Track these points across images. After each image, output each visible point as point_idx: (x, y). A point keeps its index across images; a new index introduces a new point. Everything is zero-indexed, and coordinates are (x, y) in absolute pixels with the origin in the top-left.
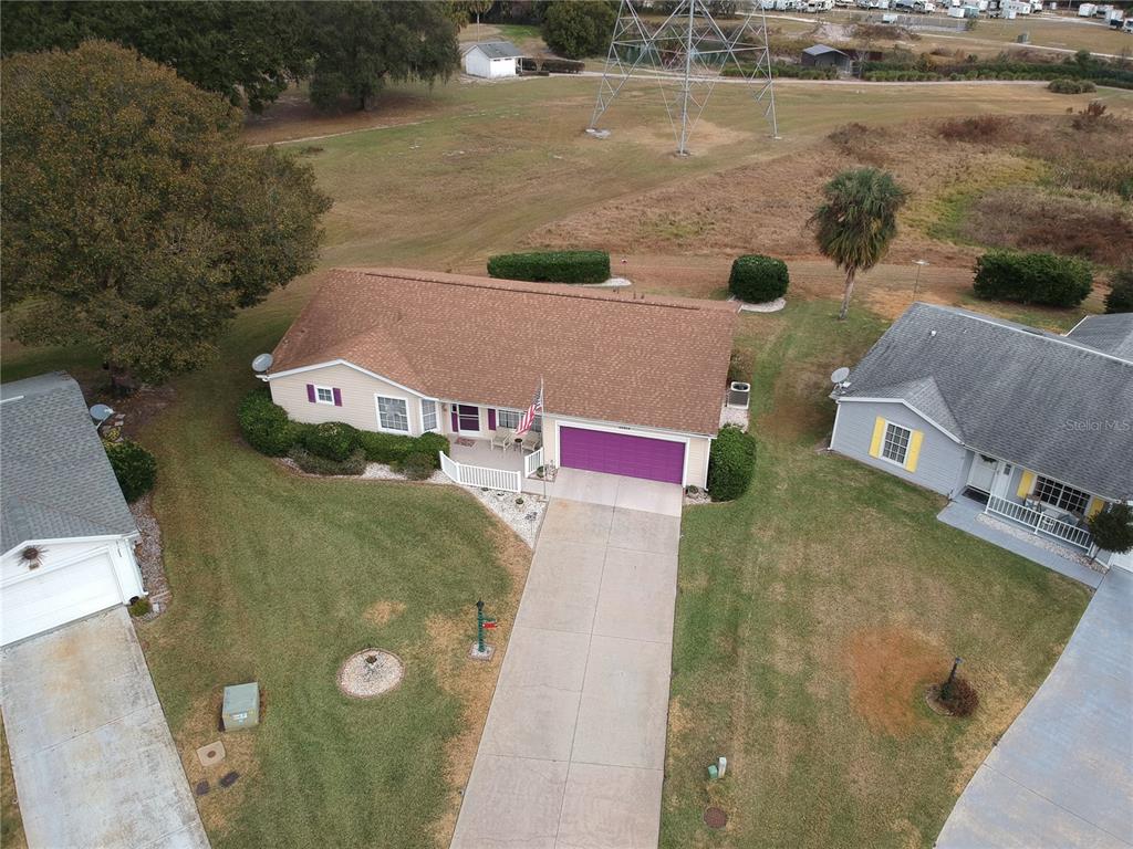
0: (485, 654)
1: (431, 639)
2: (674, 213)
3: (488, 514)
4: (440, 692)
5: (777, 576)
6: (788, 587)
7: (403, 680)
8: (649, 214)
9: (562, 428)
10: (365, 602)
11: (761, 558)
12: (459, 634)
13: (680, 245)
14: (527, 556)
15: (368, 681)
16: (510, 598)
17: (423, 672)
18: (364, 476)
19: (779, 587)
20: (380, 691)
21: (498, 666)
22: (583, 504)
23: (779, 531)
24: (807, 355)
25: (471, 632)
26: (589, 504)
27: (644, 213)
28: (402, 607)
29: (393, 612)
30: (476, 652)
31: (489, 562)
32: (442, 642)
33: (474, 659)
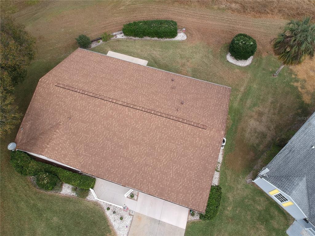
18: (61, 193)
22: (148, 218)
24: (255, 105)
26: (150, 218)
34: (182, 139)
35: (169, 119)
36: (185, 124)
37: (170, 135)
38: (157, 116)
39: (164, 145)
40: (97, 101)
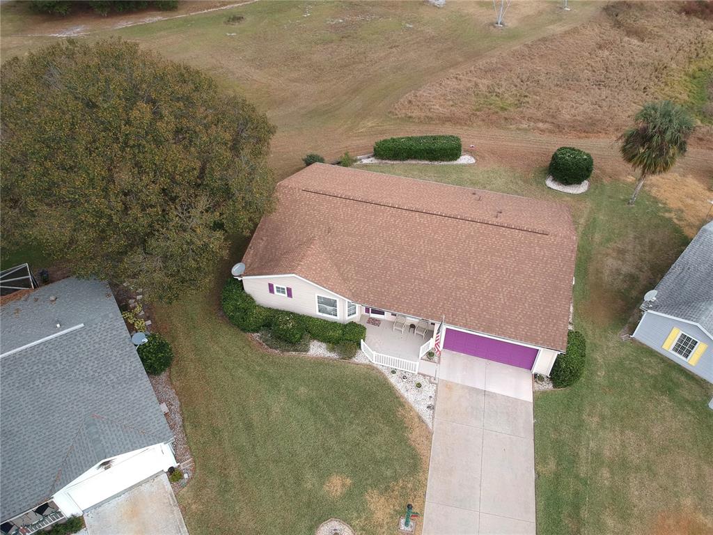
0: (409, 529)
1: (372, 513)
2: (498, 85)
3: (397, 395)
5: (603, 462)
6: (612, 473)
8: (481, 86)
9: (448, 330)
10: (324, 476)
11: (592, 444)
12: (390, 510)
13: (506, 119)
14: (429, 436)
16: (421, 476)
18: (309, 353)
19: (605, 473)
22: (464, 387)
23: (603, 417)
25: (398, 508)
26: (468, 387)
27: (476, 85)
28: (348, 481)
29: (343, 485)
30: (403, 527)
31: (404, 441)
32: (379, 516)
33: (403, 533)
34: (512, 250)
35: (486, 225)
36: (513, 230)
37: (492, 245)
38: (467, 222)
39: (484, 260)
40: (370, 208)
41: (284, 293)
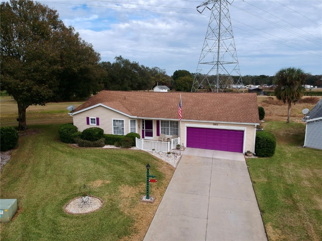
0: (149, 200)
1: (120, 193)
4: (121, 214)
5: (303, 179)
7: (101, 208)
9: (188, 128)
10: (90, 180)
11: (291, 173)
12: (136, 192)
14: (172, 169)
15: (81, 207)
16: (164, 181)
17: (113, 205)
18: (103, 148)
20: (87, 212)
21: (157, 206)
22: (198, 157)
23: (296, 166)
25: (142, 192)
26: (201, 157)
28: (108, 182)
29: (103, 183)
30: (144, 198)
32: (127, 194)
33: (144, 202)
41: (95, 123)
